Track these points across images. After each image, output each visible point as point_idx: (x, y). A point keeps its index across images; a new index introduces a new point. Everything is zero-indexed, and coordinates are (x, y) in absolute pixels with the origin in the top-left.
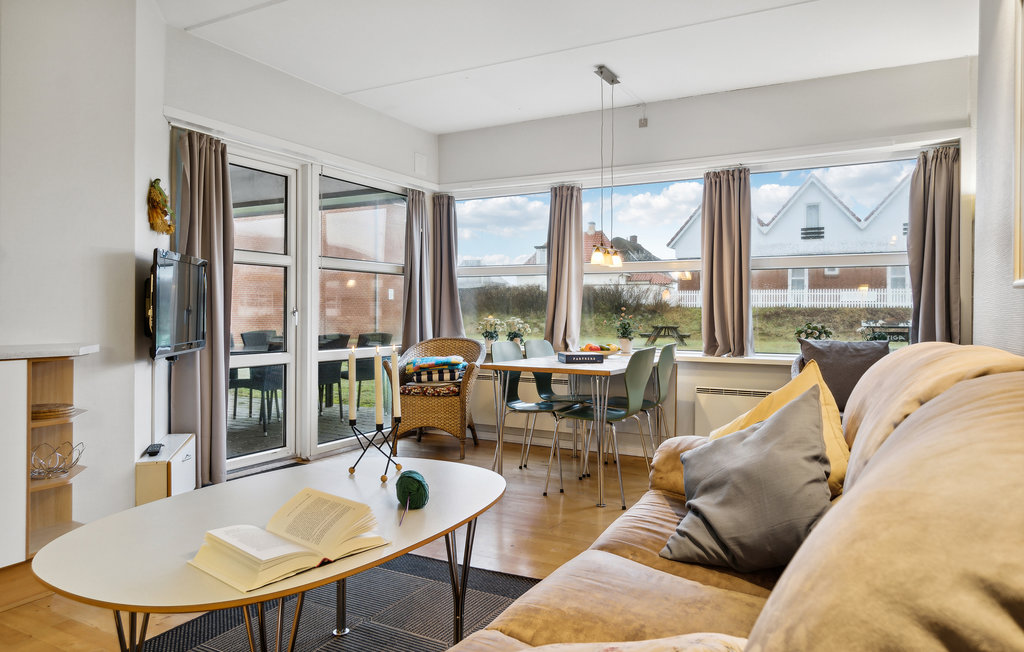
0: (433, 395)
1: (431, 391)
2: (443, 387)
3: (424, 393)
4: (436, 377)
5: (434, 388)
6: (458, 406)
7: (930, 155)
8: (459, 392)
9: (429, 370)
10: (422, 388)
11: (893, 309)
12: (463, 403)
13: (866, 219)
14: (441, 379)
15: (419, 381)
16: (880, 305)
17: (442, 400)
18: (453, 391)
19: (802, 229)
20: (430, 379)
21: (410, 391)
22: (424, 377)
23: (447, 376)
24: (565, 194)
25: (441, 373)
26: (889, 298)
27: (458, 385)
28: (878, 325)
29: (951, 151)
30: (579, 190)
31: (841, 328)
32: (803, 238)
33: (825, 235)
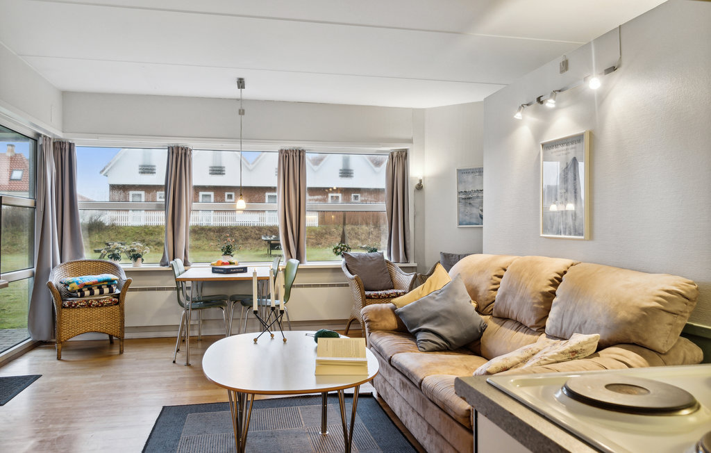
0: (97, 306)
1: (95, 303)
2: (105, 299)
3: (89, 306)
4: (97, 291)
5: (96, 300)
6: (118, 312)
7: (395, 155)
8: (118, 300)
9: (90, 287)
10: (87, 301)
11: (271, 227)
12: (122, 309)
13: (253, 163)
14: (102, 293)
15: (83, 295)
16: (262, 224)
17: (104, 310)
18: (115, 302)
19: (211, 167)
20: (92, 294)
21: (76, 305)
22: (87, 293)
23: (106, 290)
24: (180, 152)
25: (100, 288)
26: (267, 220)
27: (118, 296)
28: (272, 239)
29: (404, 154)
30: (191, 150)
31: (240, 241)
32: (210, 174)
33: (226, 172)
